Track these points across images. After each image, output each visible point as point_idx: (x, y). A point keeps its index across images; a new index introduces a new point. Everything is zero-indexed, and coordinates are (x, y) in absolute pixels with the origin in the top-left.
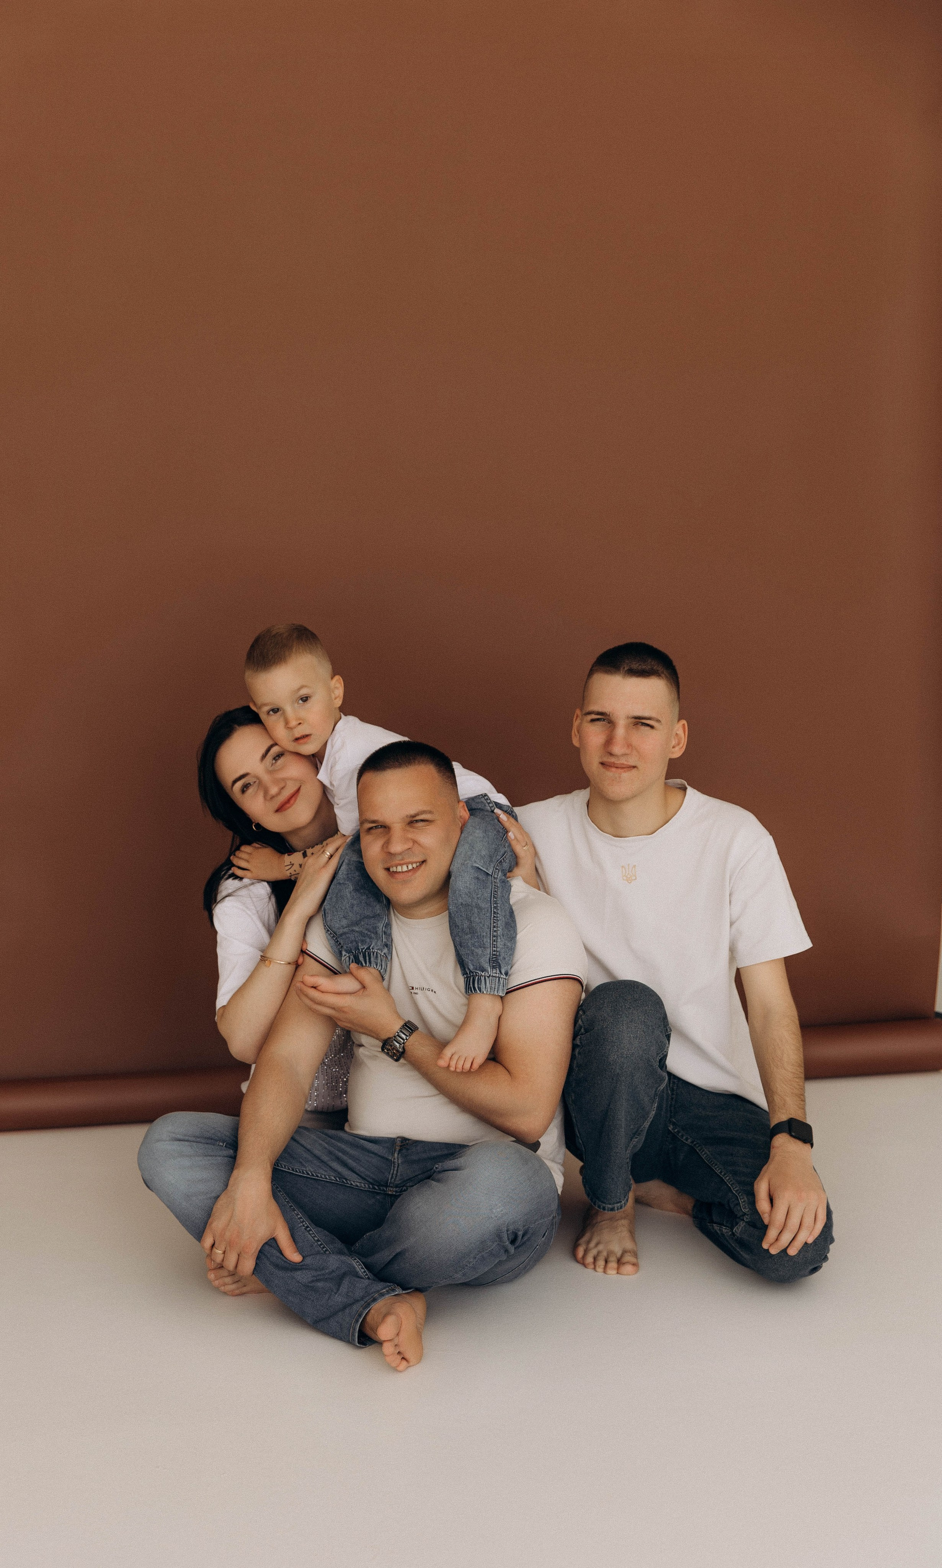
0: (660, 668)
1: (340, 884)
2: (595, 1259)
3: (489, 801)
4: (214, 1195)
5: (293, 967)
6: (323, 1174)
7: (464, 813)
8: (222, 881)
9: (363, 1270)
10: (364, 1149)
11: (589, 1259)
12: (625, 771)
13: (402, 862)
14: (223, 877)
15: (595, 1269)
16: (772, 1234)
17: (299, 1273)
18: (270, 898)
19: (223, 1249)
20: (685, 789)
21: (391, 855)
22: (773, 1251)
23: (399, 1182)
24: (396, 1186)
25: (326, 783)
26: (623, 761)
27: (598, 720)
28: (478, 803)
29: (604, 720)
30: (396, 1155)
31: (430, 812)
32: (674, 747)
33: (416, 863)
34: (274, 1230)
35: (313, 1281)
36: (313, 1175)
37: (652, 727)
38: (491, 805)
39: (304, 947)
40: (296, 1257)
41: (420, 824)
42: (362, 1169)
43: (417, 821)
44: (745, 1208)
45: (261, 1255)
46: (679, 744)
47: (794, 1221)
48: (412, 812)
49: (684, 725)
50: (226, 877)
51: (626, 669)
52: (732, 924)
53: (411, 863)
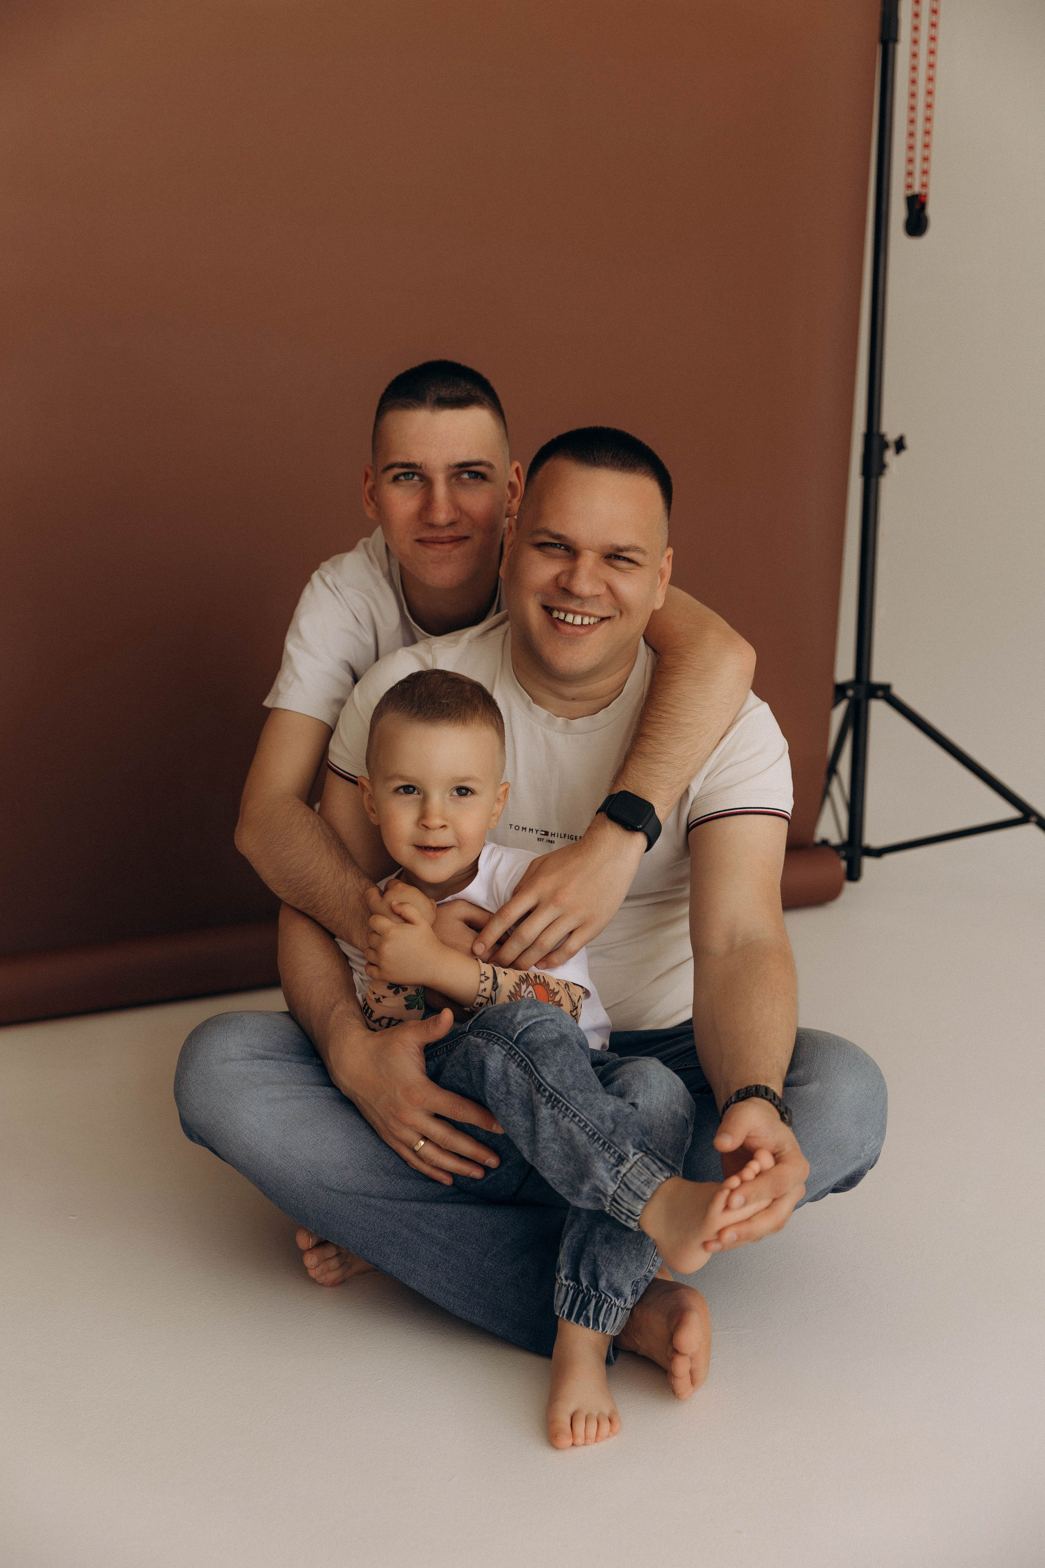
31: (643, 552)
43: (621, 558)
53: (590, 616)
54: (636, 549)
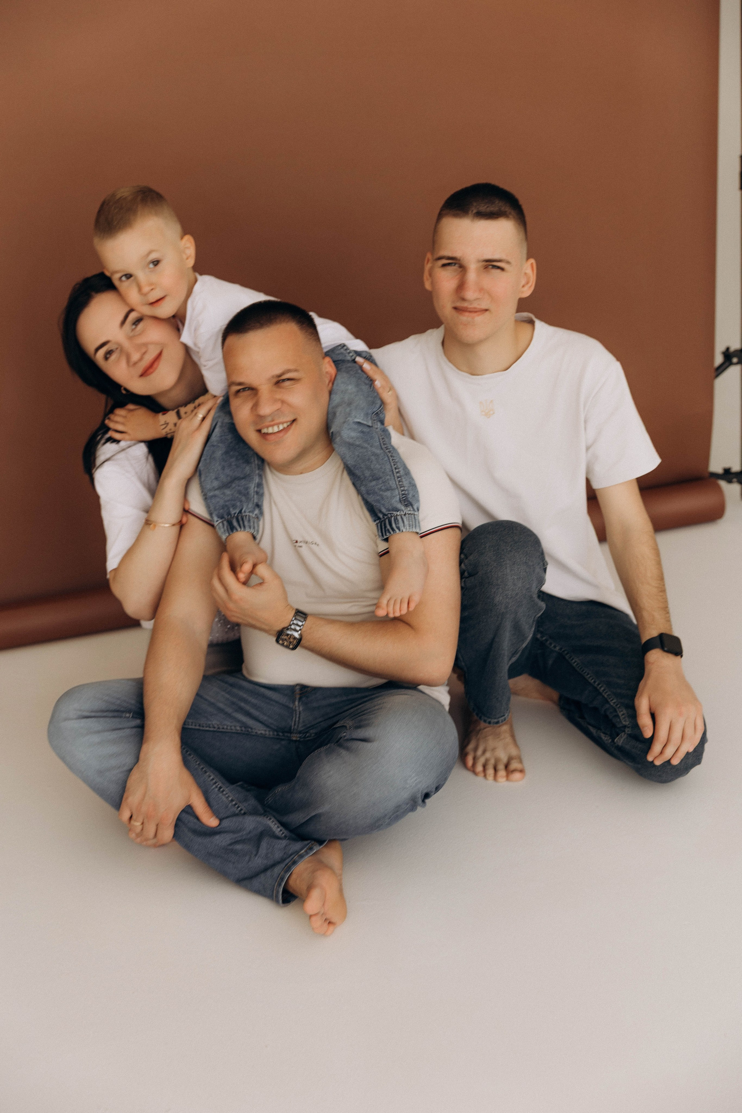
0: (507, 209)
1: (213, 446)
2: (485, 766)
3: (348, 351)
4: (126, 768)
5: (176, 529)
6: (229, 725)
7: (328, 367)
8: (99, 446)
9: (279, 829)
10: (263, 696)
11: (479, 768)
12: (478, 315)
13: (272, 423)
14: (98, 442)
15: (485, 776)
16: (657, 748)
17: (217, 837)
18: (147, 458)
19: (141, 821)
20: (532, 322)
21: (261, 418)
22: (658, 763)
23: (303, 729)
24: (300, 733)
25: (190, 343)
26: (475, 305)
27: (449, 264)
28: (339, 354)
29: (455, 264)
30: (297, 703)
31: (296, 370)
32: (523, 286)
33: (287, 422)
34: (190, 797)
35: (231, 844)
36: (219, 728)
37: (502, 269)
38: (351, 354)
39: (187, 508)
40: (212, 822)
41: (287, 383)
42: (265, 718)
43: (284, 380)
44: (625, 721)
45: (179, 823)
46: (527, 283)
47: (677, 735)
48: (278, 372)
49: (532, 264)
50: (103, 441)
51: (475, 211)
52: (588, 449)
53: (283, 423)
54: (289, 371)
